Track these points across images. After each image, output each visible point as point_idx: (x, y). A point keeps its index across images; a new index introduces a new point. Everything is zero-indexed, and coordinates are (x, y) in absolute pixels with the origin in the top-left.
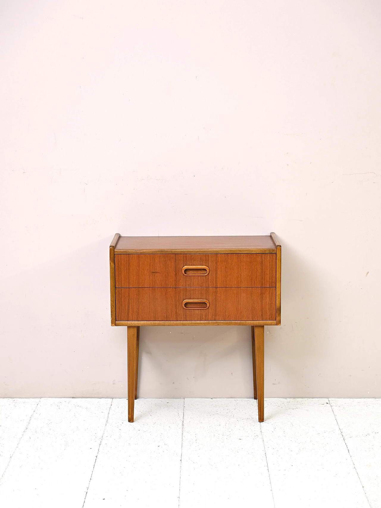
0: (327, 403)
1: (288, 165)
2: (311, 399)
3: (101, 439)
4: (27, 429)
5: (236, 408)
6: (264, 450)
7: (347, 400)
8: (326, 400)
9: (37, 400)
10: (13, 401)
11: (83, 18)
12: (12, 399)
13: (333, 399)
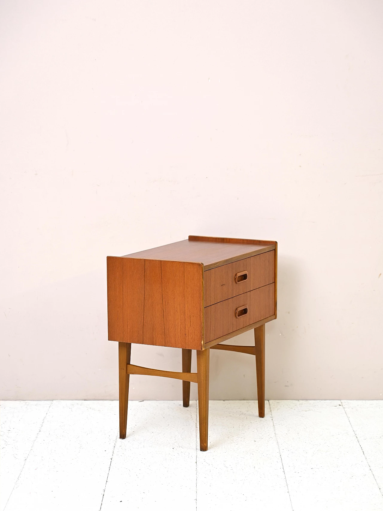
0: (340, 405)
1: (300, 166)
2: (323, 401)
3: (115, 442)
4: (40, 431)
5: (249, 410)
6: (279, 452)
7: (360, 402)
8: (339, 402)
9: (49, 402)
10: (25, 403)
11: (95, 20)
12: (24, 401)
13: (345, 401)
